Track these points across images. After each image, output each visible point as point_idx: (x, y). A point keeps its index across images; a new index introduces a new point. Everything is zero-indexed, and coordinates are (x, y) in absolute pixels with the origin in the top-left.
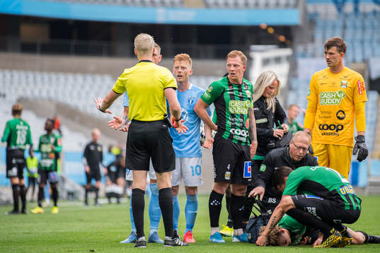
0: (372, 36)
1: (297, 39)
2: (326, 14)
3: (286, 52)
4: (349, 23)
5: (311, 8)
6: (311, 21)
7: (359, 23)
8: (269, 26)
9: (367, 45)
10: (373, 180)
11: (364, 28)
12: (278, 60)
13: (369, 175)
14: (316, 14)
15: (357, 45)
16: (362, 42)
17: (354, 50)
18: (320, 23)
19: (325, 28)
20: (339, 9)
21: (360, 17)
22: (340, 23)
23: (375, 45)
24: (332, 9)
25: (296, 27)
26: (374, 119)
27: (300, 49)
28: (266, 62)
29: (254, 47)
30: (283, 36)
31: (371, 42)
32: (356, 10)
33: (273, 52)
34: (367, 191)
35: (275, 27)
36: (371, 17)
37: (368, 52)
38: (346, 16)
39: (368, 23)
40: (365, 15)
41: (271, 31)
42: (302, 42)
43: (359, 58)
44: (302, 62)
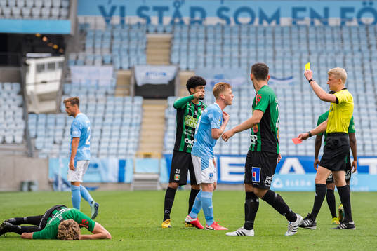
0: (137, 46)
1: (69, 48)
2: (96, 25)
3: (61, 59)
4: (116, 34)
5: (81, 20)
6: (82, 31)
7: (125, 34)
8: (43, 36)
9: (132, 54)
10: (137, 176)
11: (129, 39)
12: (52, 66)
13: (134, 173)
14: (86, 25)
15: (124, 54)
16: (128, 51)
17: (121, 59)
18: (90, 34)
19: (94, 37)
20: (108, 21)
21: (127, 28)
22: (108, 34)
23: (140, 53)
24: (101, 20)
25: (68, 36)
26: (139, 121)
27: (72, 57)
28: (40, 68)
29: (29, 55)
30: (56, 44)
31: (136, 51)
32: (122, 22)
33: (48, 59)
34: (132, 185)
35: (49, 36)
36: (136, 28)
37: (134, 60)
38: (114, 27)
39: (133, 34)
40: (131, 27)
41: (45, 39)
42: (74, 51)
43: (125, 66)
44: (73, 69)
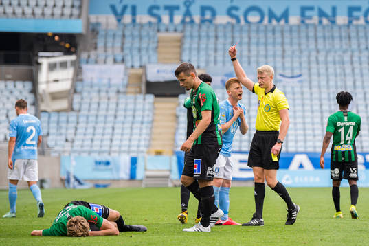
0: (149, 44)
1: (80, 47)
2: (107, 25)
3: (73, 58)
4: (128, 33)
5: (93, 19)
6: (94, 30)
7: (136, 33)
8: (55, 35)
9: (144, 52)
10: (149, 173)
11: (141, 38)
12: (64, 65)
13: (146, 170)
14: (98, 24)
15: (135, 52)
16: (140, 50)
17: (132, 57)
18: (102, 33)
19: (106, 36)
20: (119, 20)
21: (138, 27)
22: (120, 33)
23: (151, 52)
24: (112, 20)
25: (80, 35)
26: (150, 119)
27: (84, 56)
28: (52, 67)
29: (41, 54)
30: (68, 43)
31: (147, 49)
32: (134, 21)
33: (59, 58)
34: (144, 182)
35: (60, 35)
36: (147, 28)
37: (145, 59)
38: (125, 26)
39: (144, 33)
40: (142, 26)
41: (57, 38)
42: (85, 50)
43: (137, 64)
44: (85, 67)
